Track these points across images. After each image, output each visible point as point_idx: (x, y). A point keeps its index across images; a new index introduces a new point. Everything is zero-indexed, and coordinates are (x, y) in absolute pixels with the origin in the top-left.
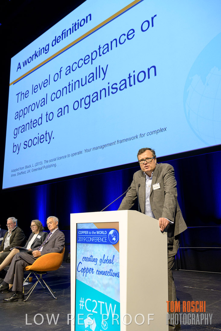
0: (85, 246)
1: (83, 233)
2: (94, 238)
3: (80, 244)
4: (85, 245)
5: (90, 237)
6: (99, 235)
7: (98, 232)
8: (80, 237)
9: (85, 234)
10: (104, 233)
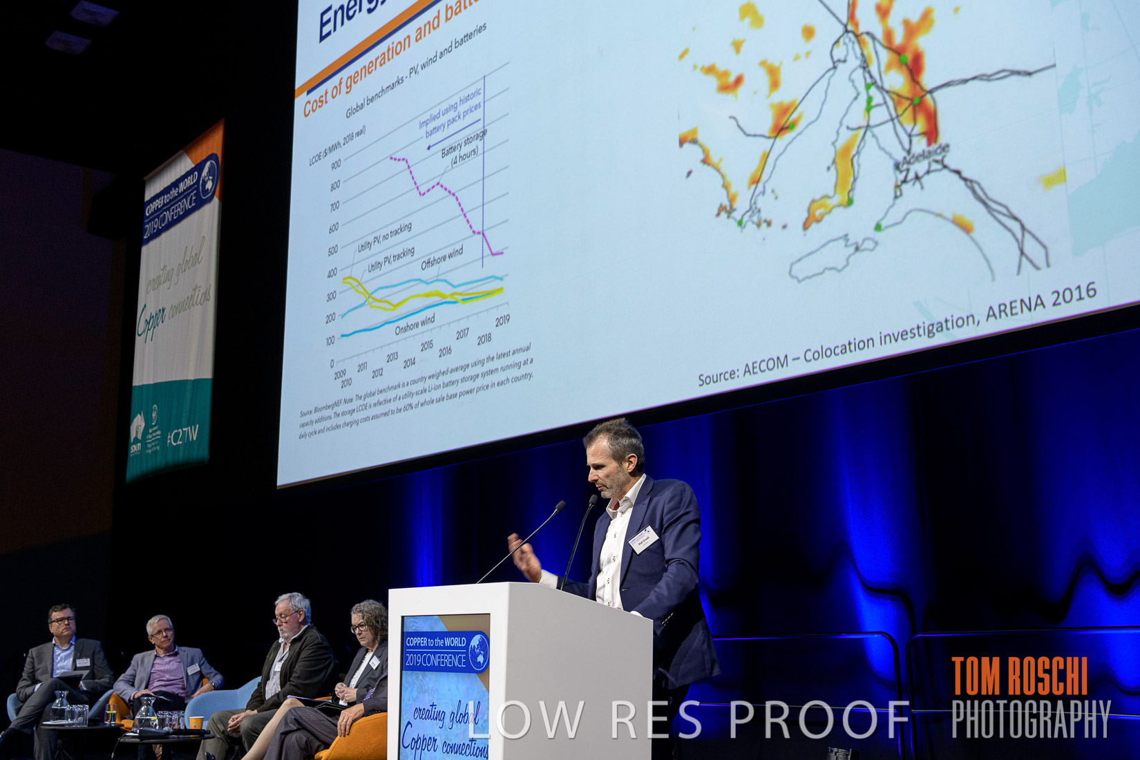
0: (421, 677)
1: (416, 643)
2: (439, 657)
3: (409, 672)
4: (420, 673)
5: (431, 653)
6: (450, 647)
7: (448, 642)
8: (410, 653)
9: (420, 647)
10: (461, 644)
